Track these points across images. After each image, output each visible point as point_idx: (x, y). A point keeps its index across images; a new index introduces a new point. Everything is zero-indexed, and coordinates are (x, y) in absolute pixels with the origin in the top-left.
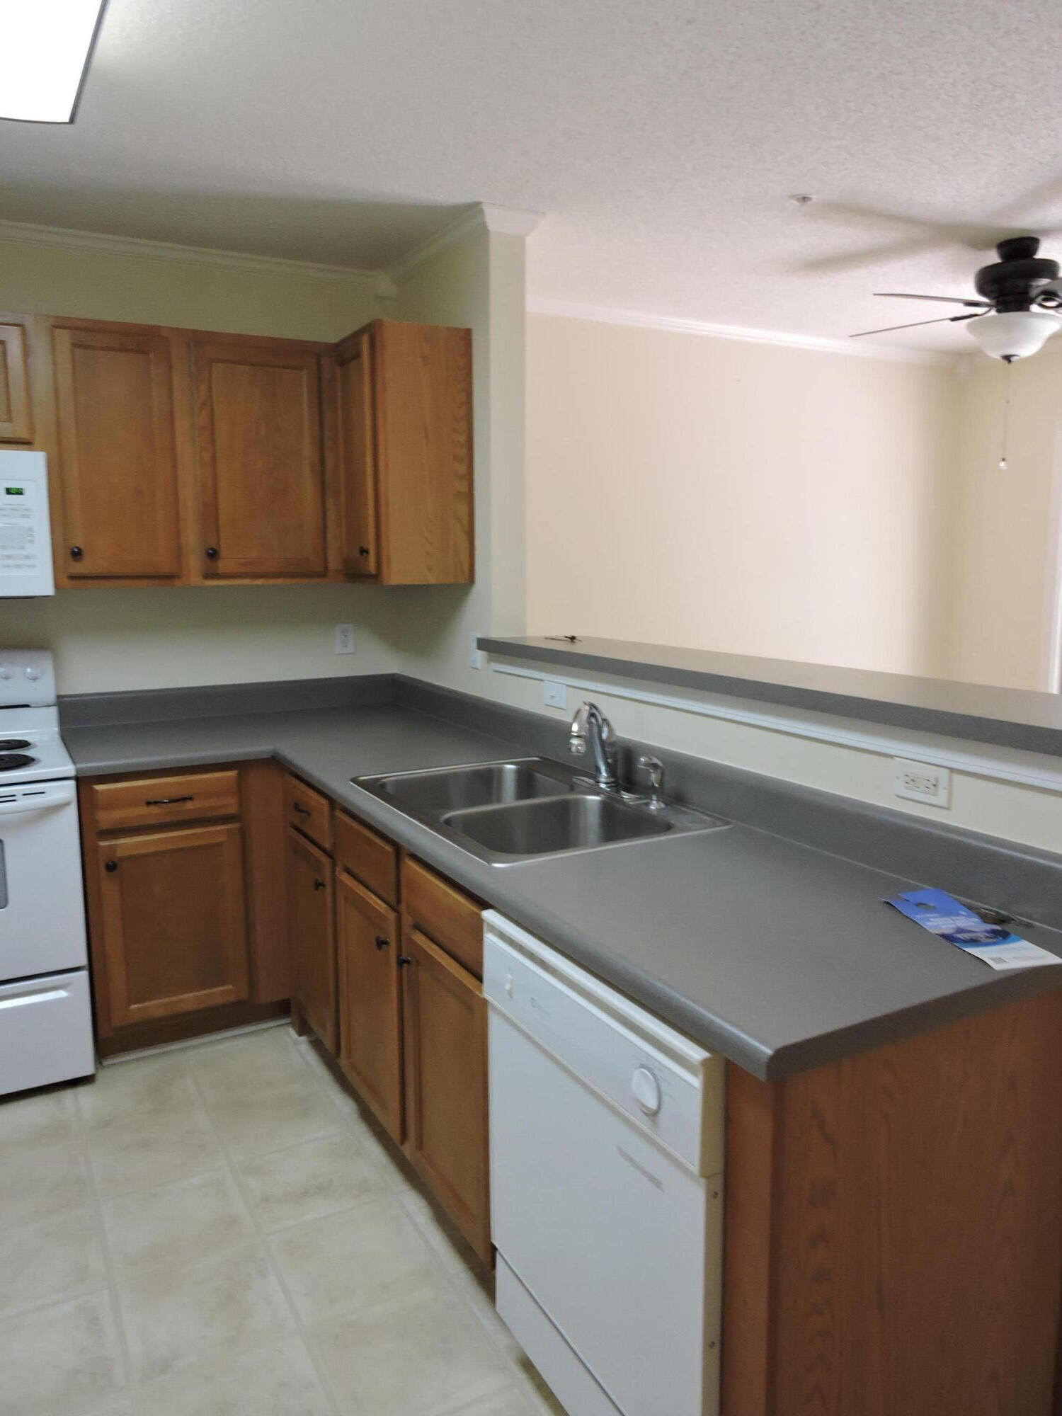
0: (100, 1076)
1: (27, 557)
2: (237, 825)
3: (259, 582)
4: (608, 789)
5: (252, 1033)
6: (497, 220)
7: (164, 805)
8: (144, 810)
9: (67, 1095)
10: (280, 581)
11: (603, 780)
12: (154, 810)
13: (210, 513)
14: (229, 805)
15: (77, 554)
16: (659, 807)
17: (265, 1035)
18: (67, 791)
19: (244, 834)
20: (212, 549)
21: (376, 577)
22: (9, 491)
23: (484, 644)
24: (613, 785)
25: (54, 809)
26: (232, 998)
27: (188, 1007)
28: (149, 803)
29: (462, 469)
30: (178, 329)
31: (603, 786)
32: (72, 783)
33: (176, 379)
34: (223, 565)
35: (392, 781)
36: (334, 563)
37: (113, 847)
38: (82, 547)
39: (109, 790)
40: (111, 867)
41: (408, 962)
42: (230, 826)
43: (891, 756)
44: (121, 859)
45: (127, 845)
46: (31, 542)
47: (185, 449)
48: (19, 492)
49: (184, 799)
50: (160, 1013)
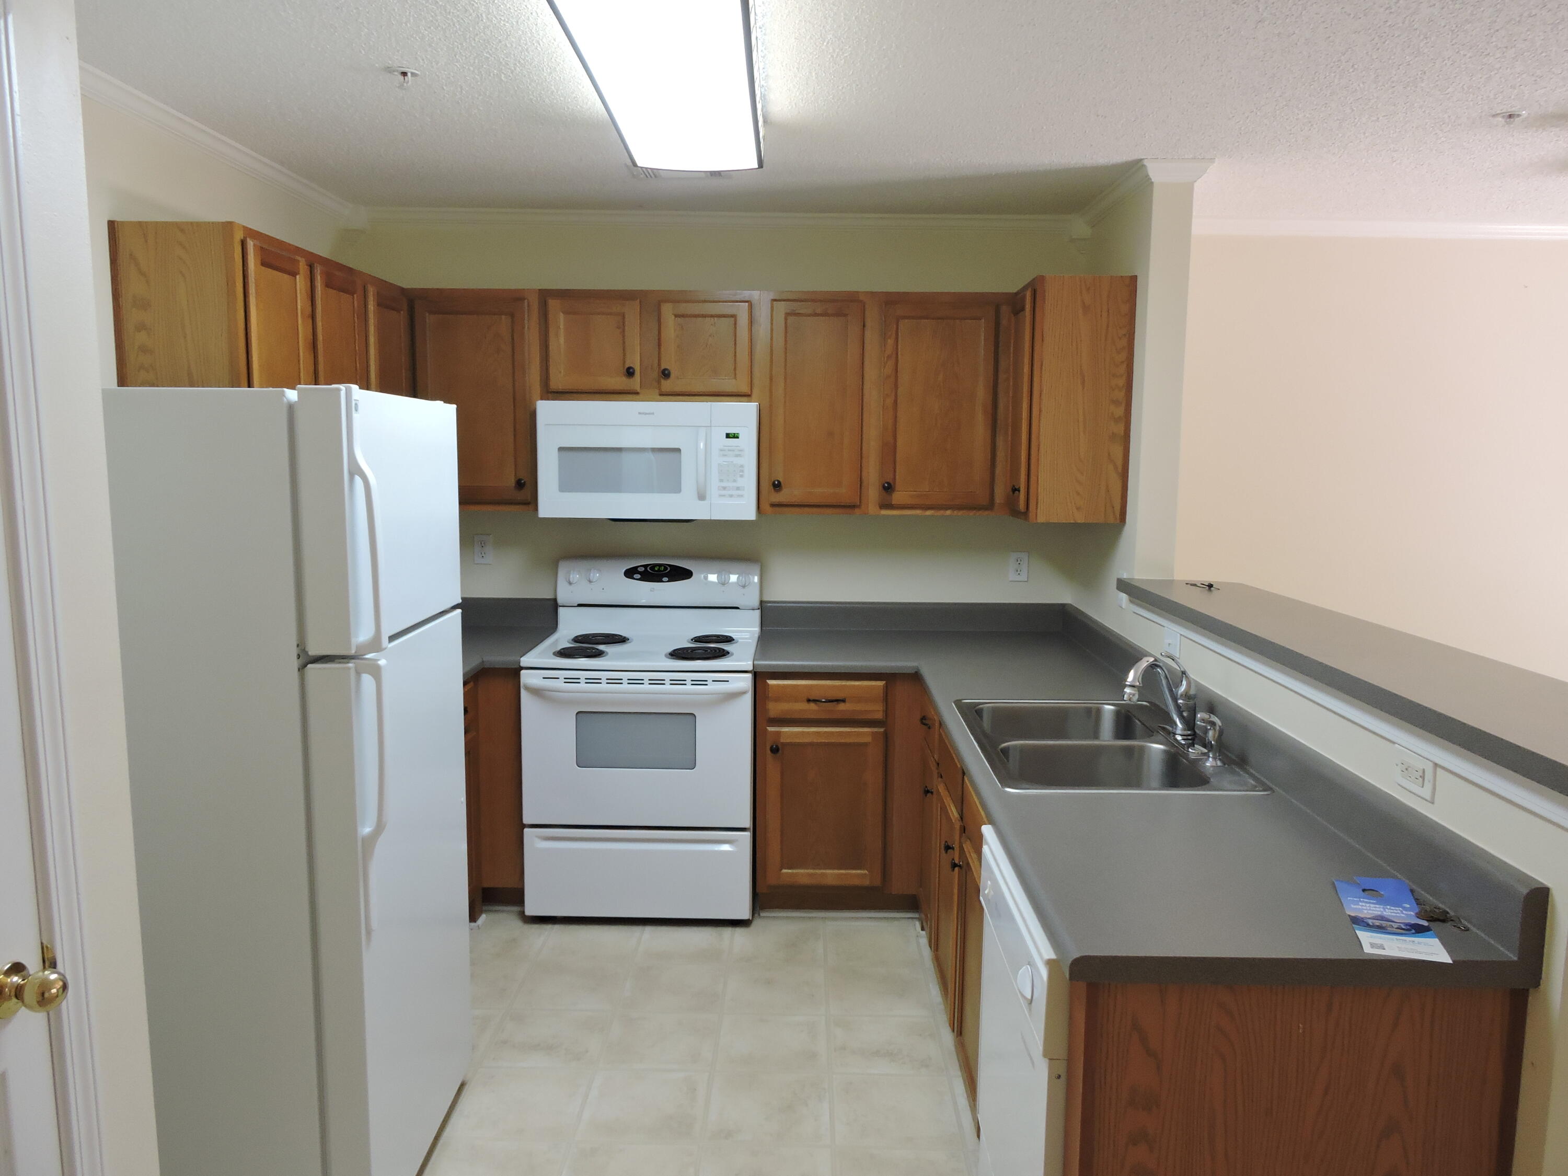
0: (755, 923)
1: (738, 489)
2: (882, 730)
3: (929, 513)
4: (1183, 742)
5: (881, 918)
6: (1157, 173)
7: (822, 704)
8: (804, 706)
9: (727, 932)
10: (948, 512)
11: (1179, 732)
12: (813, 706)
13: (889, 451)
14: (876, 711)
15: (777, 486)
16: (1215, 765)
17: (896, 923)
18: (745, 682)
19: (887, 739)
20: (888, 483)
21: (1025, 514)
22: (728, 436)
23: (1124, 586)
24: (1190, 737)
25: (734, 695)
26: (867, 882)
27: (830, 881)
28: (809, 701)
29: (1120, 411)
30: (872, 293)
31: (1179, 738)
32: (749, 676)
33: (868, 334)
34: (898, 497)
35: (988, 707)
36: (999, 497)
37: (779, 733)
38: (781, 480)
39: (778, 686)
40: (775, 750)
41: (960, 866)
42: (876, 730)
43: (1394, 743)
44: (784, 744)
45: (789, 732)
46: (742, 476)
47: (873, 396)
48: (735, 436)
49: (838, 701)
50: (805, 881)
